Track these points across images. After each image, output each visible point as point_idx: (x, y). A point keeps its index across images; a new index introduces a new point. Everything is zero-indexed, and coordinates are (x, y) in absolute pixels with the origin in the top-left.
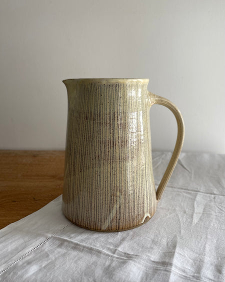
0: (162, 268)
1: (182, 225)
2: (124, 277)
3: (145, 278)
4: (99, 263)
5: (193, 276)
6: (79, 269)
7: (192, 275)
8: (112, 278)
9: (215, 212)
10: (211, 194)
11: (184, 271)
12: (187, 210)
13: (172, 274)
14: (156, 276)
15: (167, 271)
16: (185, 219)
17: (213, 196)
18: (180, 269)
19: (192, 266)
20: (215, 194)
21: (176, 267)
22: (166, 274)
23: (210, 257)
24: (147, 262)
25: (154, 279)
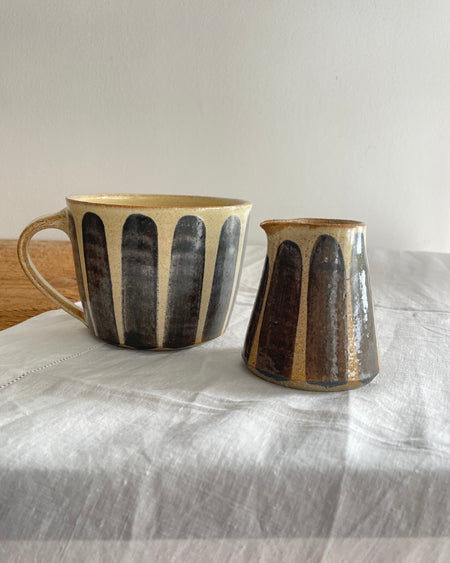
0: (322, 424)
2: (223, 442)
3: (279, 444)
4: (153, 420)
5: (408, 443)
6: (98, 434)
7: (403, 440)
8: (190, 444)
9: (423, 336)
10: (406, 309)
11: (380, 434)
13: (350, 437)
14: (309, 440)
15: (338, 430)
17: (410, 313)
18: (368, 429)
19: (397, 424)
20: (413, 310)
21: (359, 423)
22: (336, 436)
23: (437, 408)
24: (280, 411)
25: (304, 446)
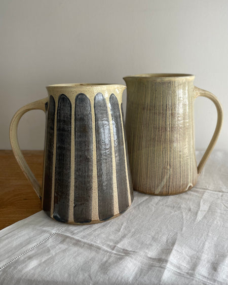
0: (157, 264)
1: (185, 222)
2: (118, 273)
3: (139, 274)
4: (97, 259)
5: (188, 273)
6: (76, 265)
7: (186, 272)
8: (106, 273)
9: (221, 210)
10: (220, 192)
11: (179, 268)
12: (192, 207)
13: (166, 271)
14: (150, 272)
15: (162, 268)
16: (189, 217)
17: (221, 194)
18: (175, 266)
19: (188, 263)
20: (223, 192)
21: (171, 263)
22: (160, 271)
23: (208, 254)
24: (144, 258)
25: (148, 275)
